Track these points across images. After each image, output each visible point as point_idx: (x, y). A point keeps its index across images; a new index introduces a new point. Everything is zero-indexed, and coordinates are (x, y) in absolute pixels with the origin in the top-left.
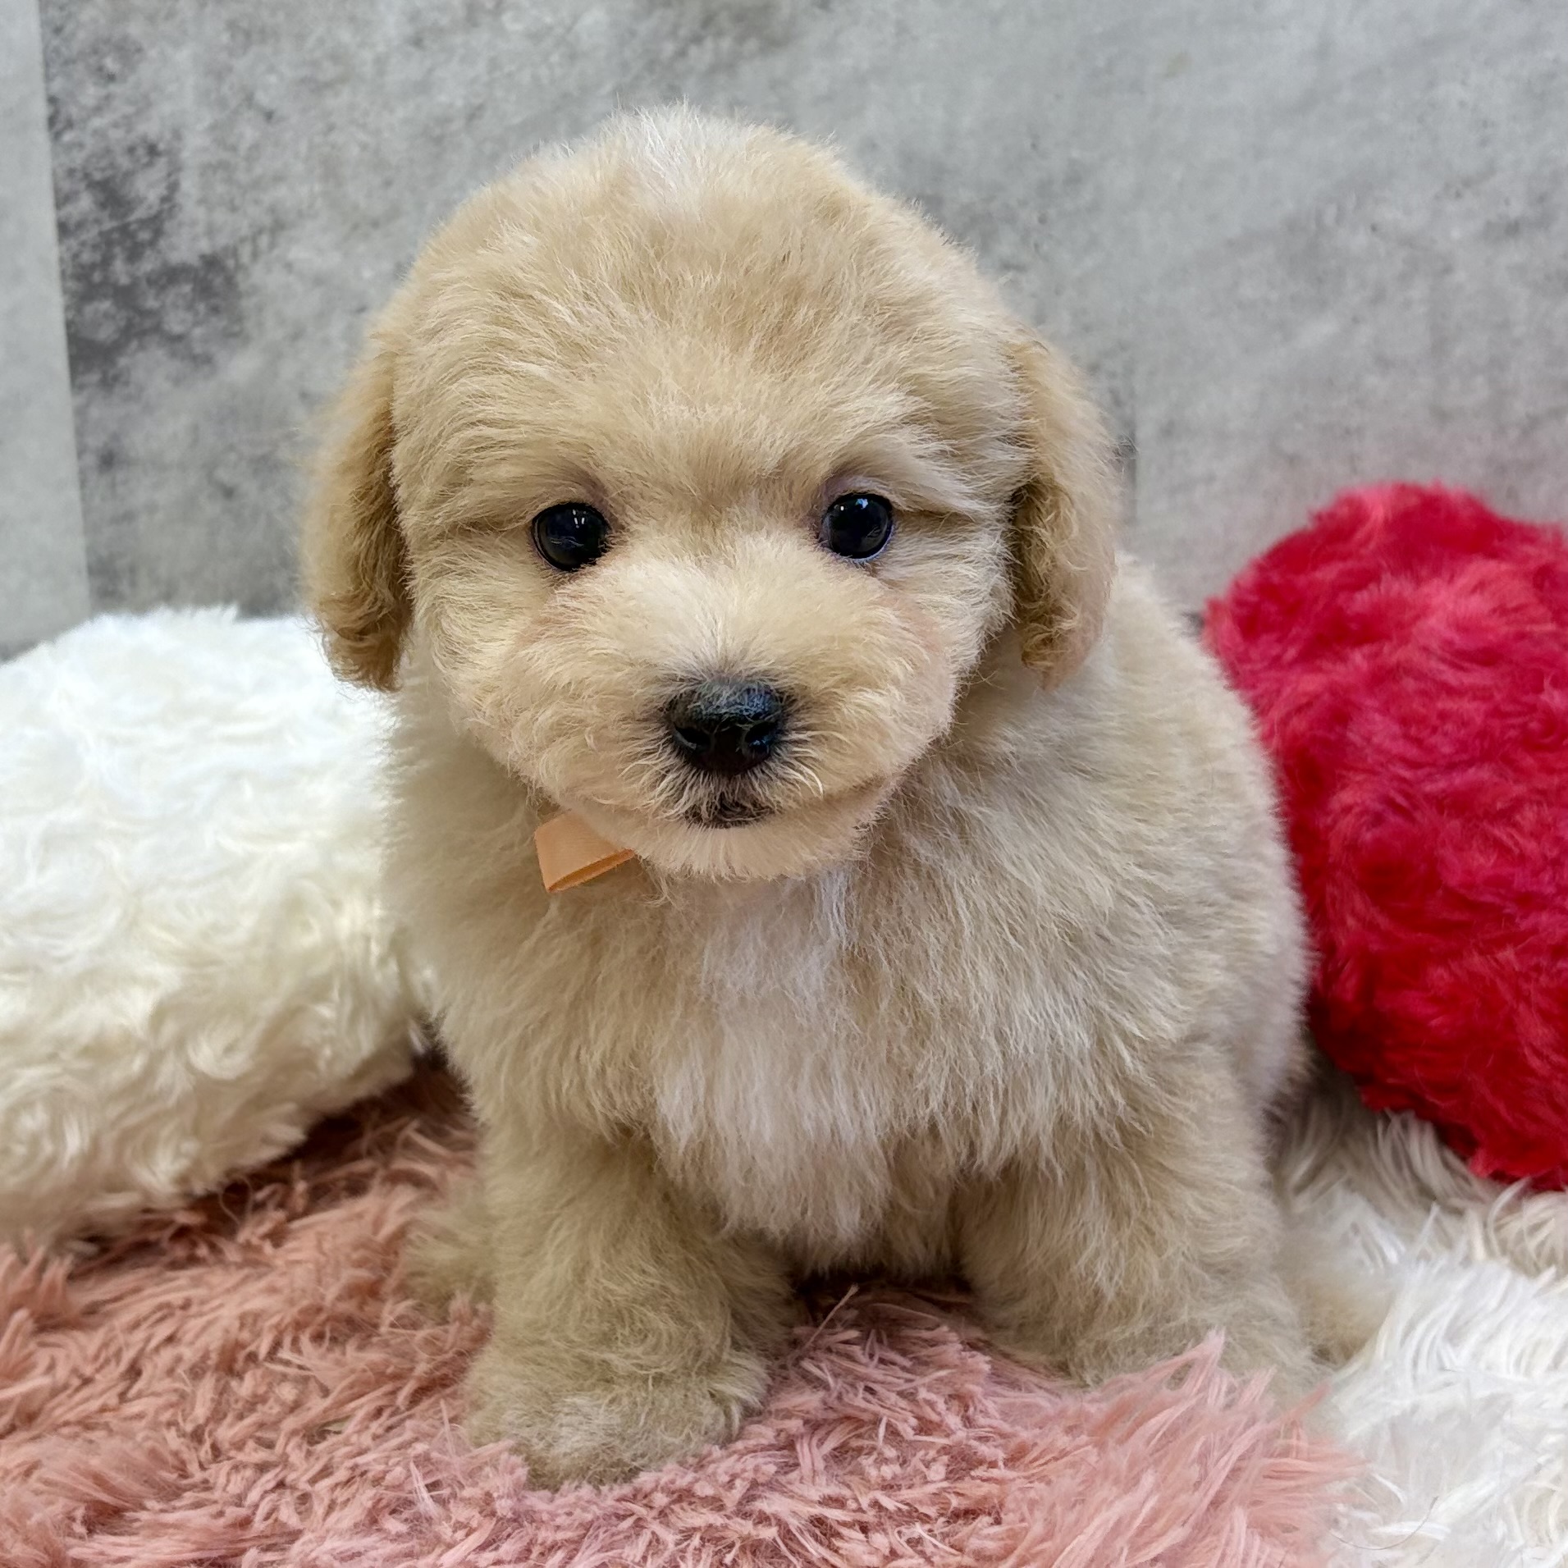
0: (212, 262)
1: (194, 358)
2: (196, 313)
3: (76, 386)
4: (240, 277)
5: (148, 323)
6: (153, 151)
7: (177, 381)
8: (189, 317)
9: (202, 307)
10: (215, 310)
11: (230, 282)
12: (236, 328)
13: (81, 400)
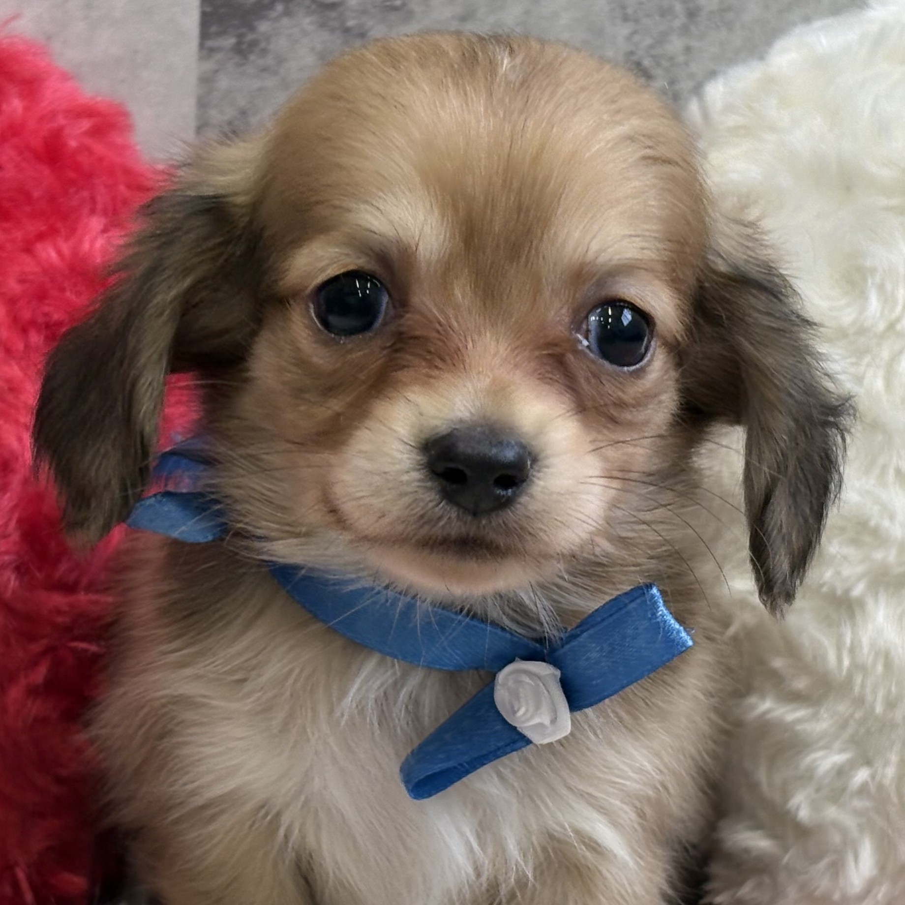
3: (206, 49)
13: (209, 65)
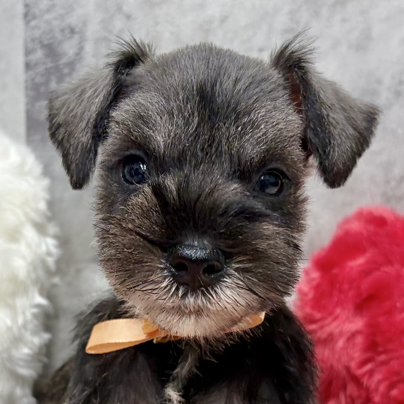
6: (72, 31)
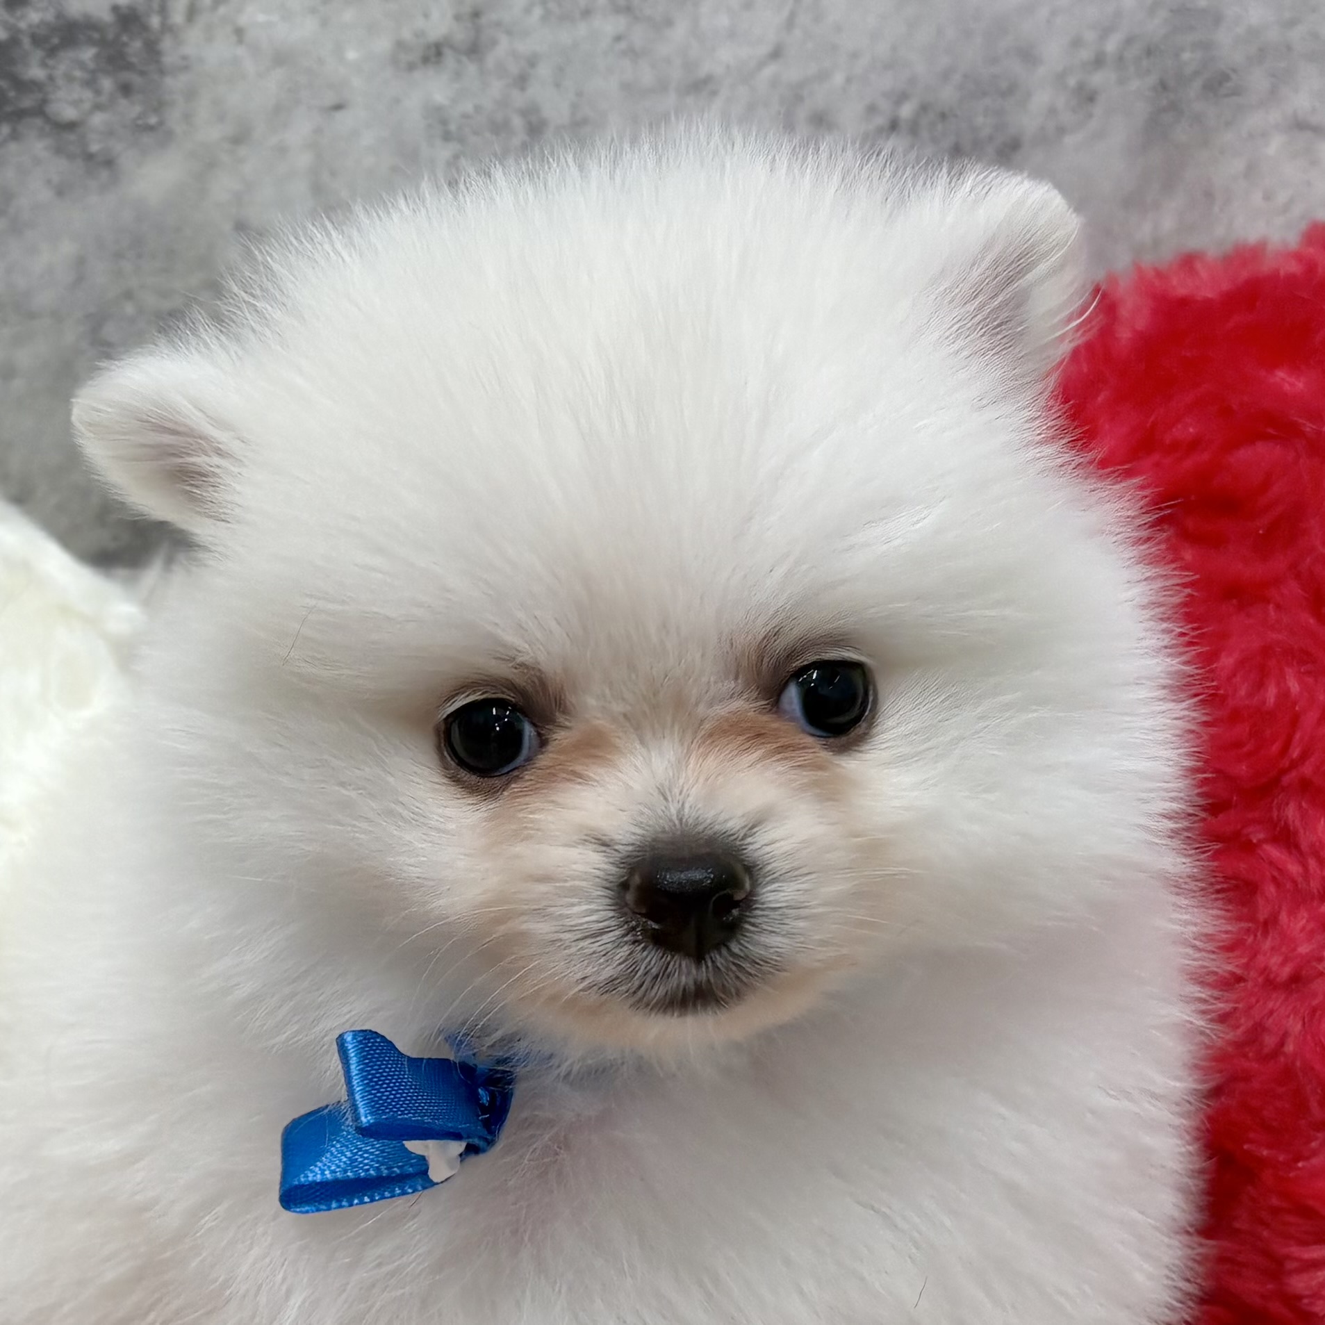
0: (128, 20)
1: (89, 157)
2: (98, 92)
4: (166, 44)
5: (27, 102)
7: (61, 191)
8: (88, 95)
9: (107, 84)
10: (126, 90)
11: (152, 50)
12: (153, 120)
